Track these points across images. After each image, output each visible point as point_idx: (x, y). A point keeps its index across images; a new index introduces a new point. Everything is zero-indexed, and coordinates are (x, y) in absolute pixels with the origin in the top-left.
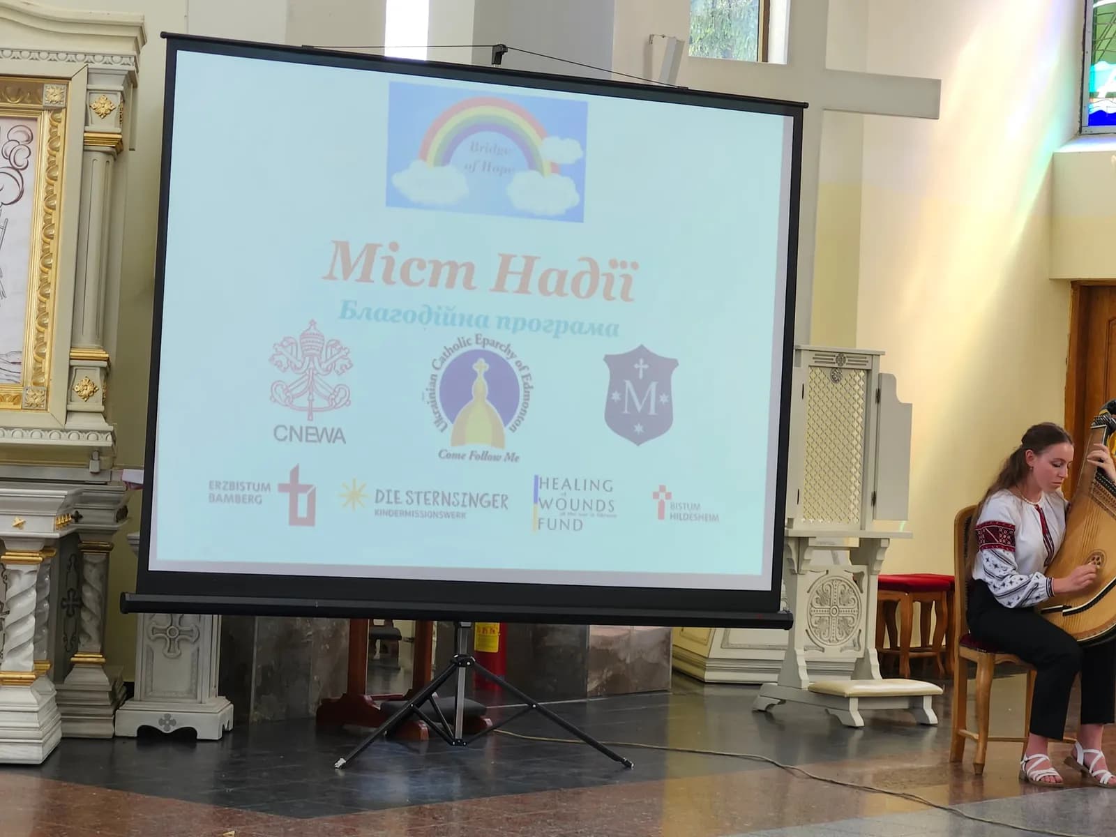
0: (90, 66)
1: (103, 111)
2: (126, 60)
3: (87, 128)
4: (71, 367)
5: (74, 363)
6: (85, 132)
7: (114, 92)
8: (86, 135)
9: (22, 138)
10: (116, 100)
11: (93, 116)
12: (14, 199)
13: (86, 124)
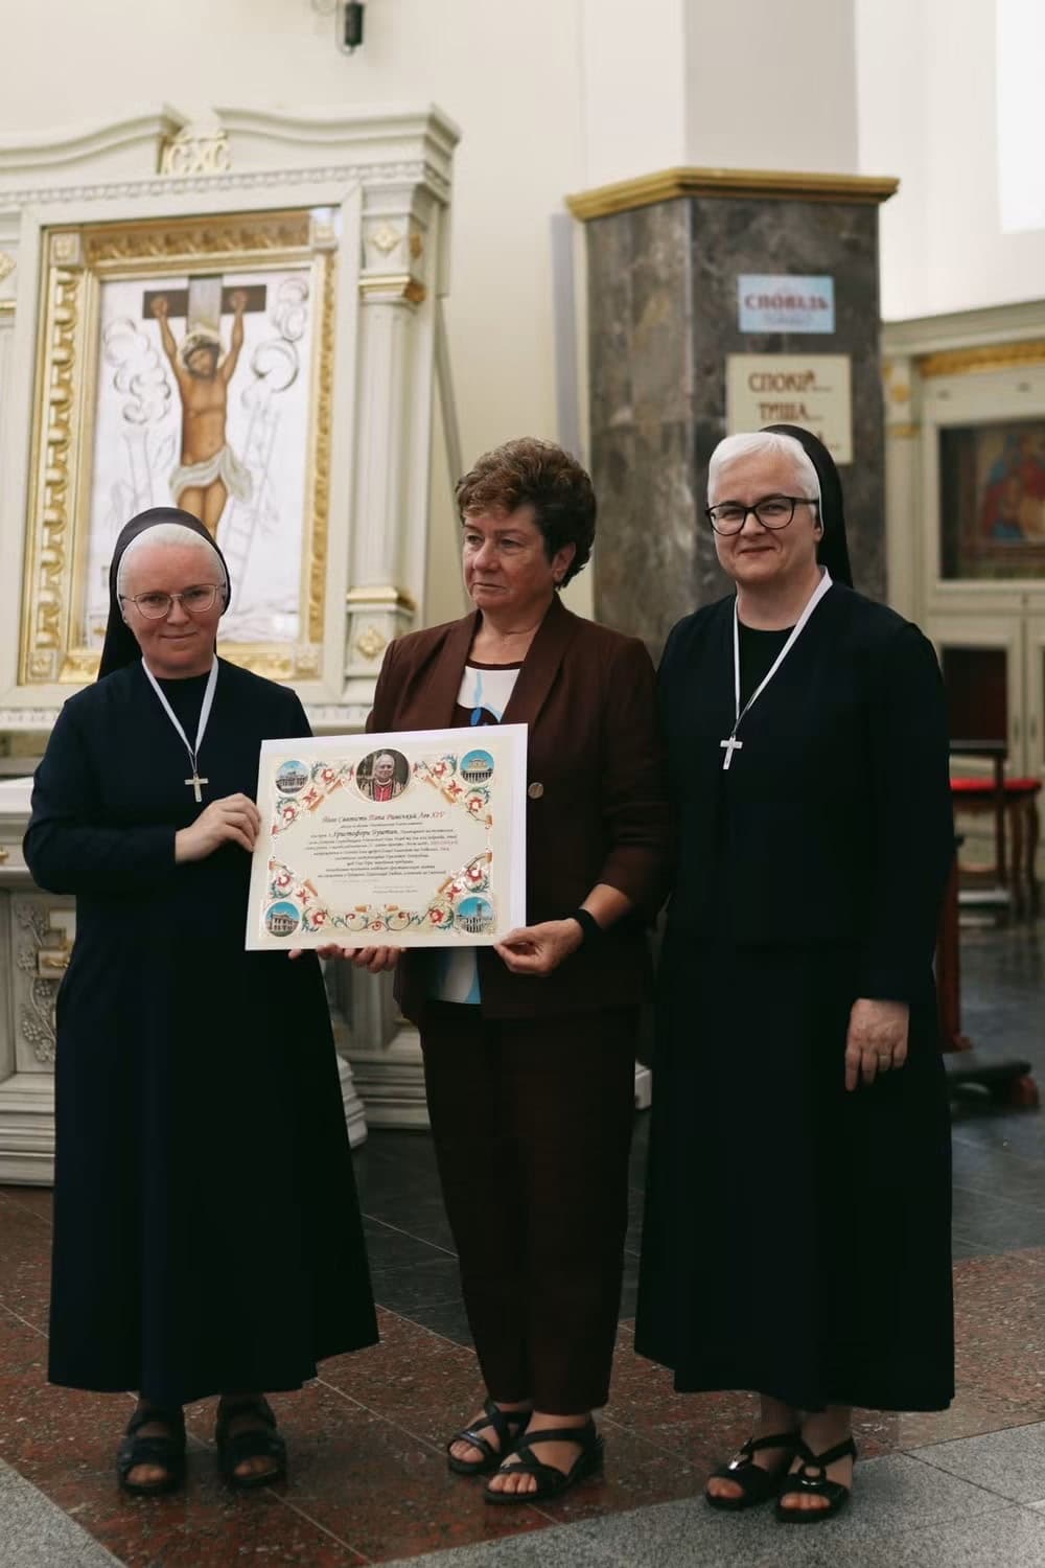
0: (366, 183)
1: (384, 244)
2: (413, 168)
3: (364, 272)
4: (350, 615)
5: (353, 608)
6: (362, 277)
7: (397, 216)
8: (364, 282)
9: (296, 295)
10: (403, 227)
11: (372, 254)
12: (290, 378)
13: (363, 265)
